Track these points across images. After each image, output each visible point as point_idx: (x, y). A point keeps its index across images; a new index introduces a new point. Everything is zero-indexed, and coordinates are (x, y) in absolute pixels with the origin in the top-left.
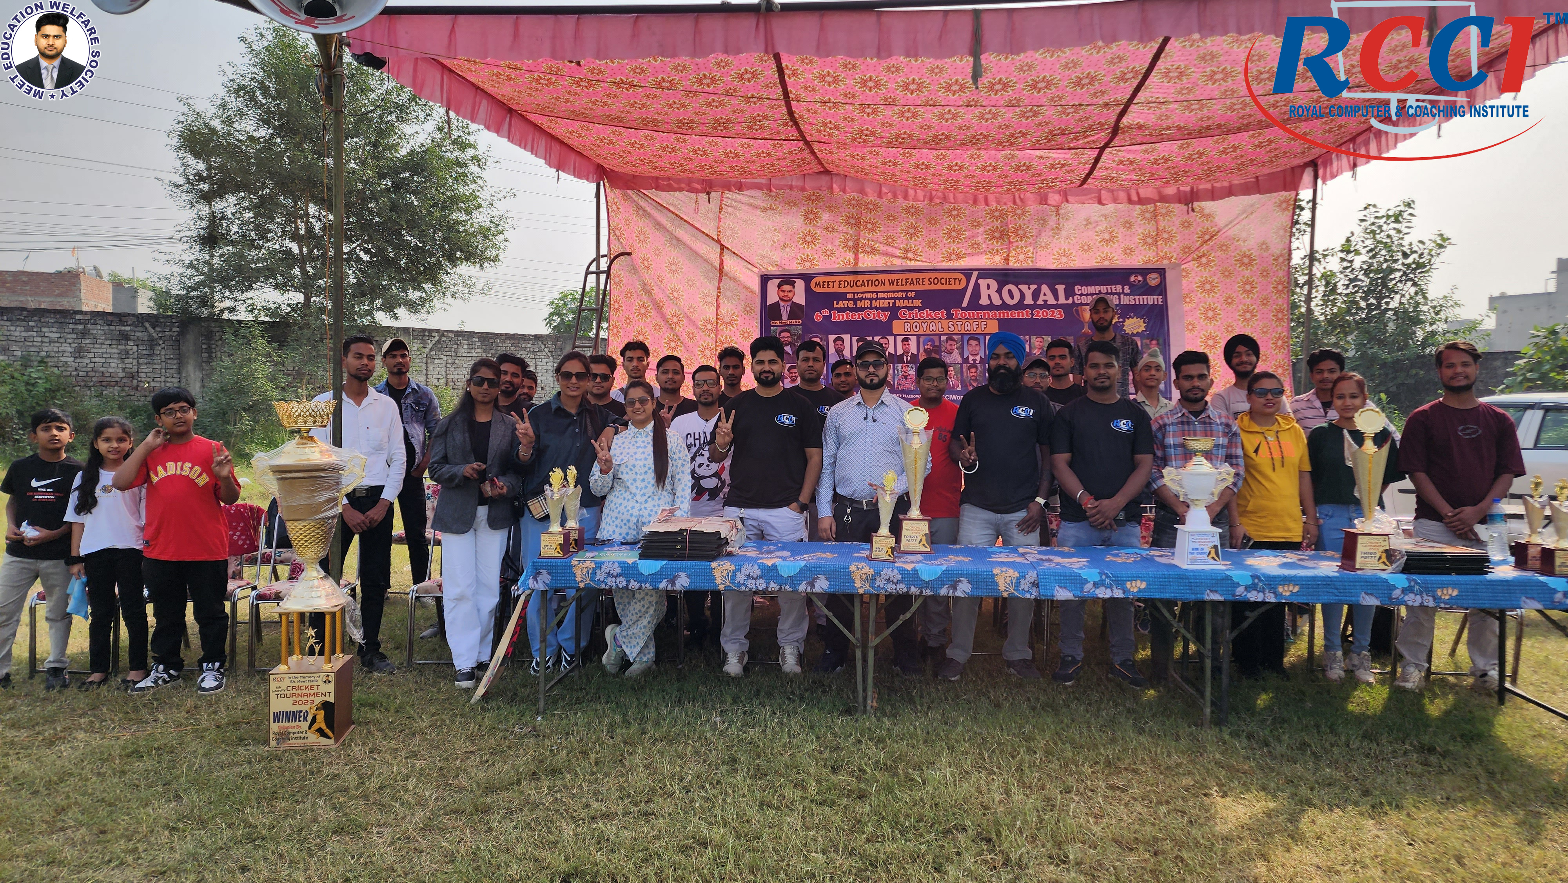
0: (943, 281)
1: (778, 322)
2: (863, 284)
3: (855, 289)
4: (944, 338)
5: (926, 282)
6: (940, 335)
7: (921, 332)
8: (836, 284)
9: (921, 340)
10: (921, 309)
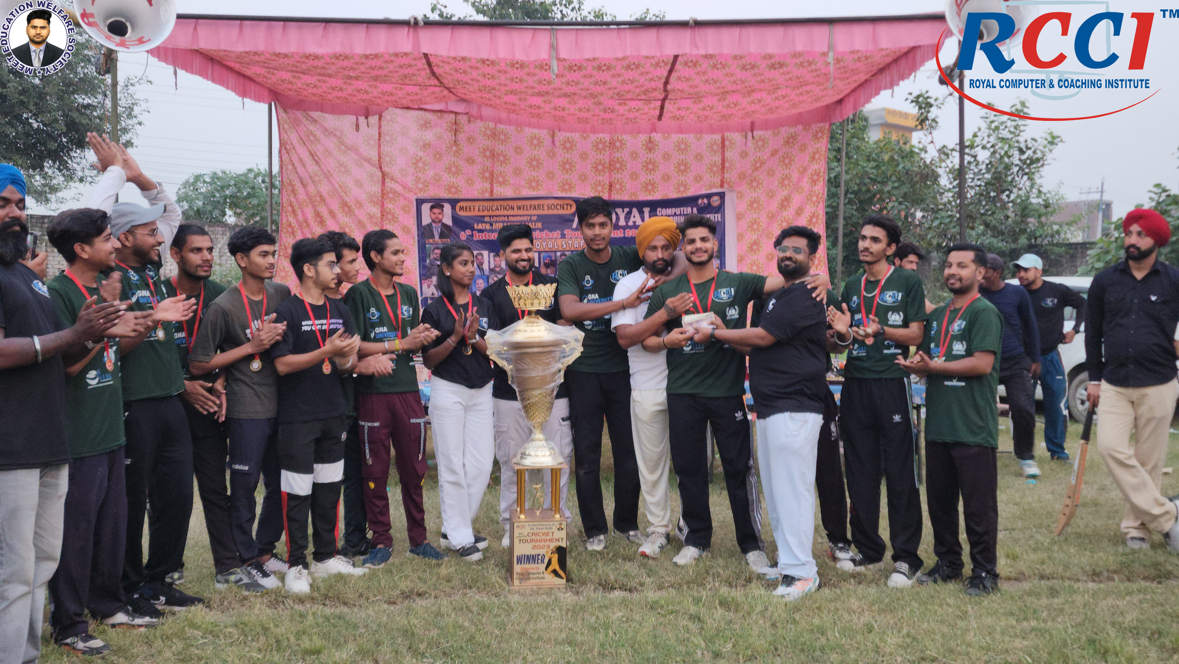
0: (559, 207)
1: (431, 241)
2: (497, 209)
3: (491, 213)
4: (558, 254)
5: (546, 207)
6: (555, 252)
7: (542, 249)
8: (476, 208)
9: (542, 255)
10: (541, 230)
